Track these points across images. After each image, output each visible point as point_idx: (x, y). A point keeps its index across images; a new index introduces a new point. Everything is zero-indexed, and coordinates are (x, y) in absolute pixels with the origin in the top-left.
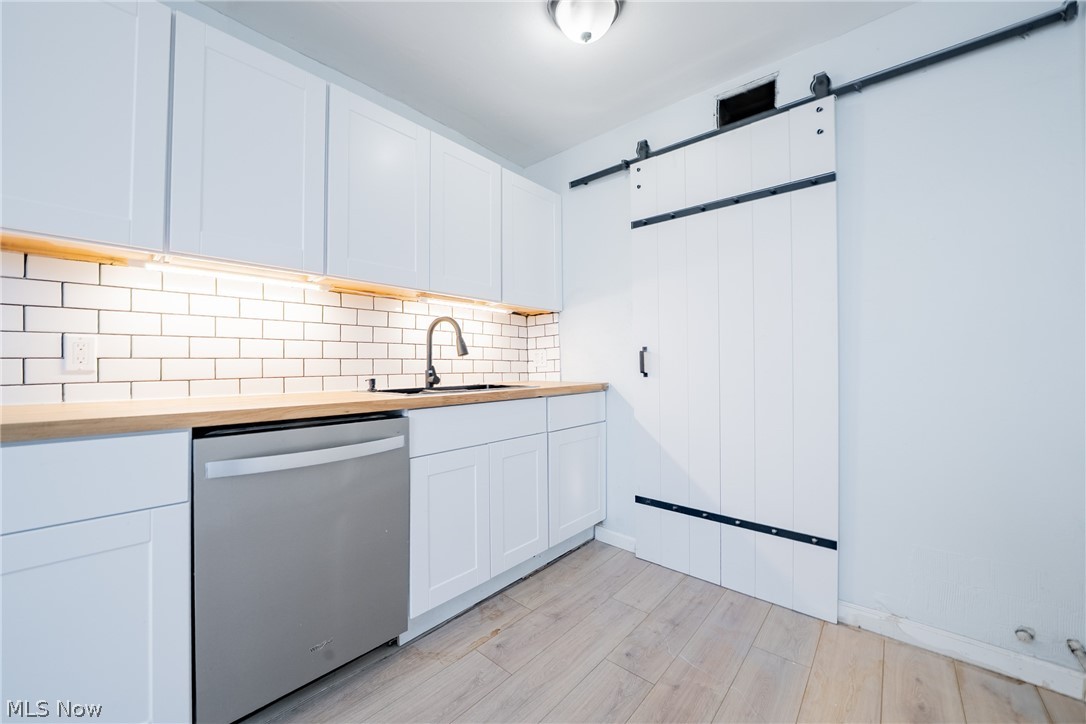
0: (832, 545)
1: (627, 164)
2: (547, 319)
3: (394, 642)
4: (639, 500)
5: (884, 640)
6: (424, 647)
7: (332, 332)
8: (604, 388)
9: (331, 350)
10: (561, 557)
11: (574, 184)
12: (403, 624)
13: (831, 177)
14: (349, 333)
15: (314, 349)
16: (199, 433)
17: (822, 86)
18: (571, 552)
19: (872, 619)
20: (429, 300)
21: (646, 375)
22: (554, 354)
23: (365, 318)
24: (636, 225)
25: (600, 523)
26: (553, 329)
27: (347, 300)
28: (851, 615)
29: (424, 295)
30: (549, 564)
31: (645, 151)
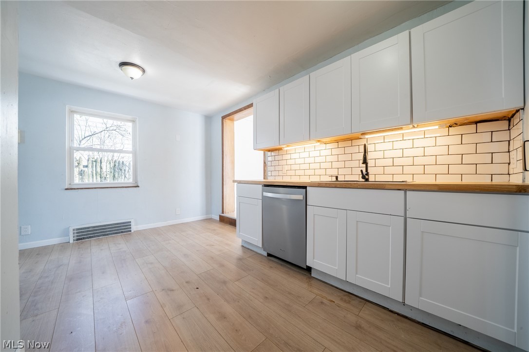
7: (335, 158)
9: (335, 165)
14: (341, 158)
15: (328, 165)
23: (348, 150)
27: (341, 144)
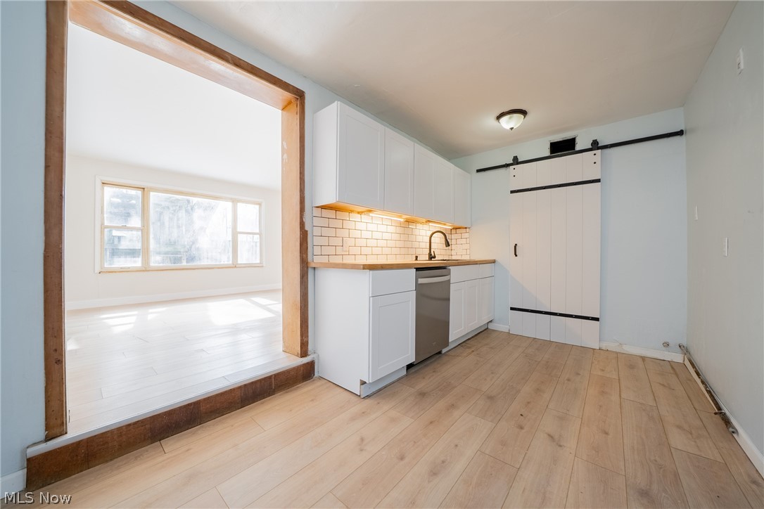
0: (597, 319)
1: (507, 166)
2: (464, 230)
3: (440, 353)
4: (512, 309)
5: (617, 353)
6: (451, 353)
8: (494, 262)
10: (479, 333)
11: (478, 171)
12: (446, 343)
13: (598, 181)
16: (418, 269)
17: (595, 146)
18: (481, 332)
19: (612, 346)
20: (431, 224)
21: (516, 256)
22: (467, 246)
24: (512, 192)
25: (491, 321)
26: (467, 235)
28: (604, 345)
29: (429, 221)
30: (476, 335)
31: (516, 161)
